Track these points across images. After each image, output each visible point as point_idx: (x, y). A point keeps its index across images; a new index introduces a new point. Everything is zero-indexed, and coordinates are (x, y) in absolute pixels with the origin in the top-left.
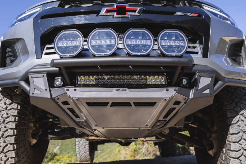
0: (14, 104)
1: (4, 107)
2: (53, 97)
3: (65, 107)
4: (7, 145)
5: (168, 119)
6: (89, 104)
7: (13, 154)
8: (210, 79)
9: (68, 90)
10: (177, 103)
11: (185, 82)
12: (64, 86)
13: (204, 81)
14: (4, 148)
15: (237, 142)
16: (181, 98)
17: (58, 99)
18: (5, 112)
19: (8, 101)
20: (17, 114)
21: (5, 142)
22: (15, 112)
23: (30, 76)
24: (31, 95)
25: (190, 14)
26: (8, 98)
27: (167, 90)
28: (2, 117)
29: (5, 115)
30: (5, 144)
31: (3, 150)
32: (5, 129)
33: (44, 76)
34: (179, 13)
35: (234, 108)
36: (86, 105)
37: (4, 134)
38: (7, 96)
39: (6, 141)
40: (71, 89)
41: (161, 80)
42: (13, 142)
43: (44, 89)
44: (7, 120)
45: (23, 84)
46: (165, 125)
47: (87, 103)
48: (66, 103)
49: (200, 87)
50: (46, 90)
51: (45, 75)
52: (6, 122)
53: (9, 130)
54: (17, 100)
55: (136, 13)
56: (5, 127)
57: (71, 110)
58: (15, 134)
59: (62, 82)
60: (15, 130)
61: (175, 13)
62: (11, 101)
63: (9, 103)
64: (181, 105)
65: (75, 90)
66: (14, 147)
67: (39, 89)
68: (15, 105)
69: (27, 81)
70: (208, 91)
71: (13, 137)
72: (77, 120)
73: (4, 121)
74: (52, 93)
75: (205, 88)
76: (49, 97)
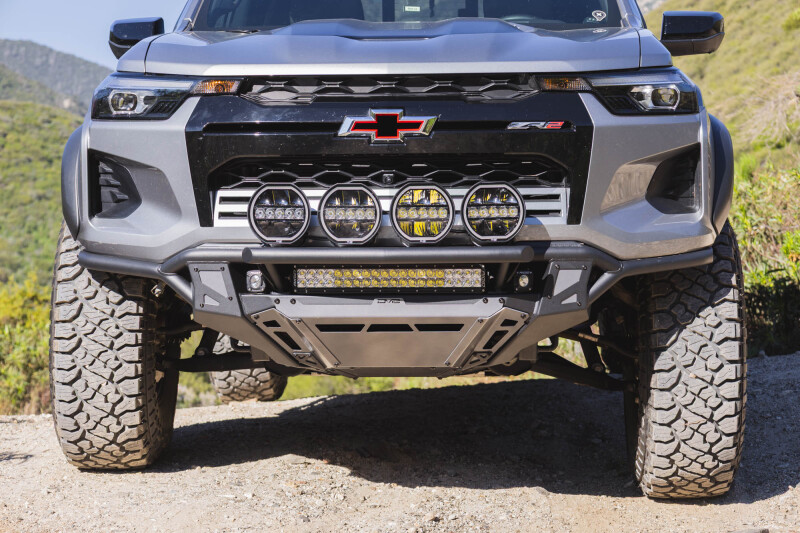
0: (127, 303)
1: (109, 312)
2: (247, 312)
3: (270, 331)
4: (121, 399)
5: (494, 349)
6: (323, 328)
7: (135, 418)
8: (580, 271)
9: (278, 301)
10: (508, 323)
11: (524, 281)
12: (267, 291)
13: (566, 279)
14: (115, 405)
15: (669, 390)
16: (515, 314)
17: (257, 317)
18: (112, 322)
19: (115, 297)
20: (141, 326)
21: (117, 392)
22: (135, 322)
23: (192, 267)
24: (197, 306)
25: (542, 124)
26: (112, 289)
27: (486, 301)
28: (105, 335)
29: (114, 332)
30: (118, 397)
31: (113, 409)
32: (118, 363)
33: (223, 269)
34: (520, 125)
35: (672, 307)
36: (316, 330)
37: (115, 373)
38: (109, 280)
39: (121, 390)
40: (285, 299)
41: (473, 278)
42: (136, 391)
43: (226, 296)
44: (118, 343)
45: (175, 280)
46: (489, 361)
47: (318, 326)
48: (273, 324)
49: (558, 290)
50: (231, 299)
51: (226, 266)
52: (116, 346)
53: (125, 365)
54: (134, 292)
55: (420, 131)
56: (117, 359)
57: (284, 336)
58: (140, 373)
59: (264, 285)
60: (139, 365)
61: (508, 123)
62: (121, 297)
63: (117, 301)
64: (518, 326)
65: (293, 301)
66: (137, 402)
67: (216, 296)
68: (131, 306)
69: (185, 274)
70: (573, 299)
71: (136, 381)
72: (294, 352)
73: (112, 344)
74: (244, 304)
75: (567, 293)
76: (239, 314)
